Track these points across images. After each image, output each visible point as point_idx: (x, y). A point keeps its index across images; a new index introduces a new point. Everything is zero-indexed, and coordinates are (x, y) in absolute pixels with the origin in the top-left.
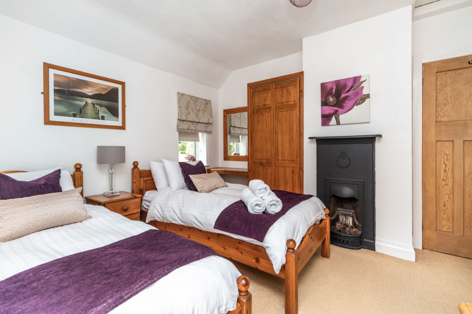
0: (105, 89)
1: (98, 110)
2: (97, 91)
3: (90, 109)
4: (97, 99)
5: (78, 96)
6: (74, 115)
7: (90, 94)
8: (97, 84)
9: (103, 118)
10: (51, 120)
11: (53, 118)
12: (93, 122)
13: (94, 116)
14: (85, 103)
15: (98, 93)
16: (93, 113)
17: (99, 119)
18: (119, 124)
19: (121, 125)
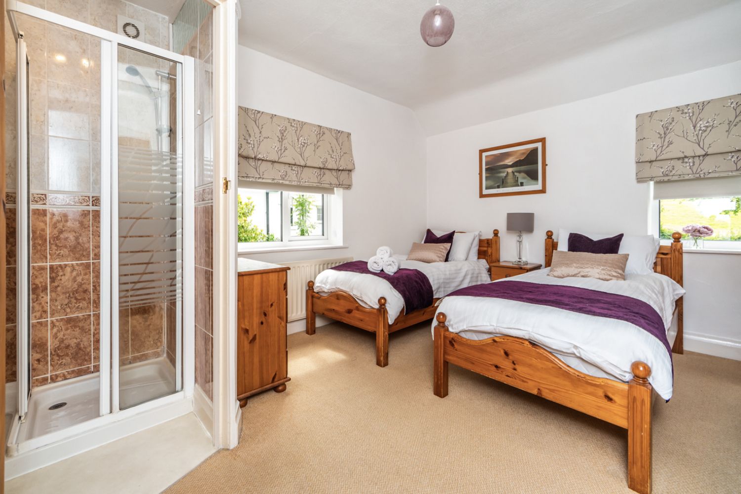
0: (523, 154)
1: (518, 178)
2: (517, 158)
3: (510, 179)
4: (517, 166)
5: (501, 169)
6: (498, 187)
7: (510, 164)
8: (516, 152)
9: (522, 184)
10: (483, 194)
11: (485, 192)
12: (512, 190)
13: (515, 184)
14: (506, 173)
15: (518, 160)
16: (513, 181)
17: (518, 186)
18: (539, 187)
19: (541, 188)
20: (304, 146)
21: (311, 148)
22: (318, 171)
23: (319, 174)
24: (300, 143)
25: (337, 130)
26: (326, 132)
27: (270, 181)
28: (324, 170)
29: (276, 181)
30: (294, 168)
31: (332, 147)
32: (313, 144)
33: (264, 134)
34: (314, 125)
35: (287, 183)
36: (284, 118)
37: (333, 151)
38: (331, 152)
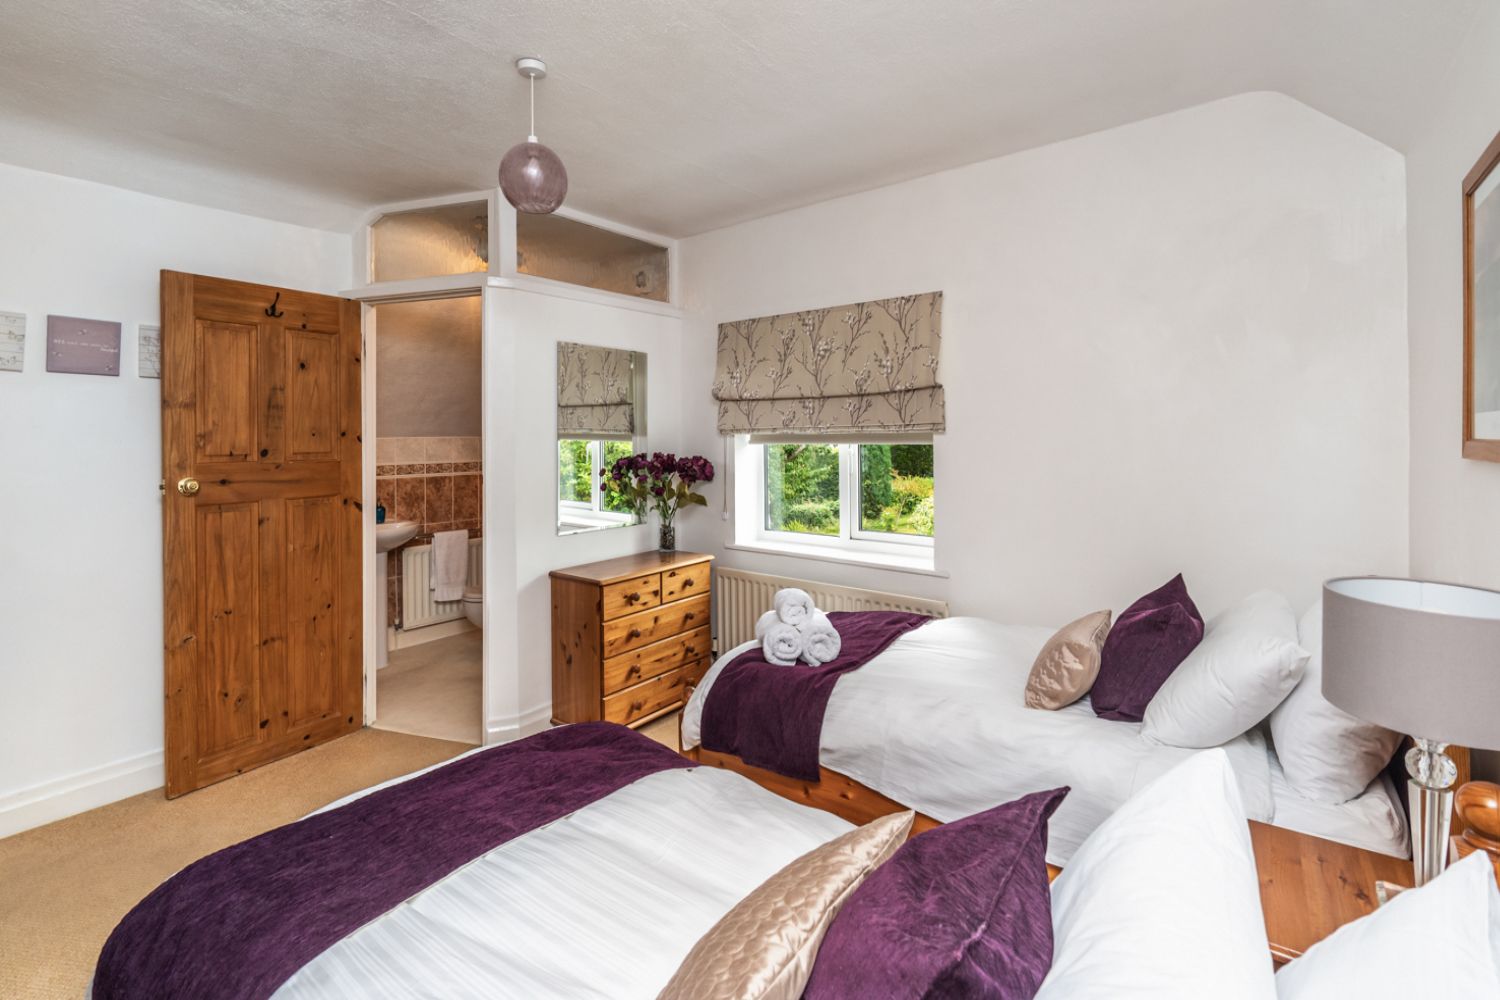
20: (823, 357)
21: (839, 355)
22: (855, 401)
23: (857, 406)
24: (817, 352)
25: (903, 298)
26: (877, 312)
27: (770, 433)
28: (869, 398)
29: (778, 432)
30: (807, 404)
31: (885, 342)
32: (844, 347)
33: (759, 356)
34: (847, 308)
35: (797, 432)
36: (791, 316)
37: (887, 351)
38: (881, 354)
